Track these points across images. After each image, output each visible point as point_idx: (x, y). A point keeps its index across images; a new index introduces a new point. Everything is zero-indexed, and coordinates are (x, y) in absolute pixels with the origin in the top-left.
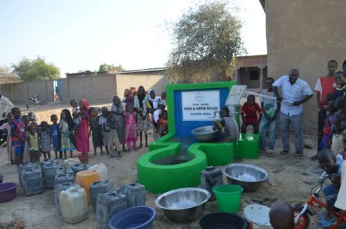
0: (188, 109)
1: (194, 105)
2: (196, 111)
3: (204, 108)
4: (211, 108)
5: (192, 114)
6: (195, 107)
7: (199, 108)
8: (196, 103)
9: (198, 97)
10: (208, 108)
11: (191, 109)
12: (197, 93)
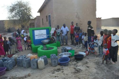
0: (37, 35)
1: (39, 34)
2: (39, 36)
3: (42, 35)
4: (44, 35)
5: (38, 37)
6: (39, 35)
7: (40, 35)
8: (39, 33)
9: (40, 32)
10: (43, 35)
11: (38, 35)
12: (39, 30)
